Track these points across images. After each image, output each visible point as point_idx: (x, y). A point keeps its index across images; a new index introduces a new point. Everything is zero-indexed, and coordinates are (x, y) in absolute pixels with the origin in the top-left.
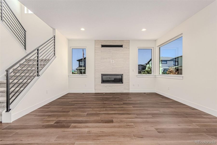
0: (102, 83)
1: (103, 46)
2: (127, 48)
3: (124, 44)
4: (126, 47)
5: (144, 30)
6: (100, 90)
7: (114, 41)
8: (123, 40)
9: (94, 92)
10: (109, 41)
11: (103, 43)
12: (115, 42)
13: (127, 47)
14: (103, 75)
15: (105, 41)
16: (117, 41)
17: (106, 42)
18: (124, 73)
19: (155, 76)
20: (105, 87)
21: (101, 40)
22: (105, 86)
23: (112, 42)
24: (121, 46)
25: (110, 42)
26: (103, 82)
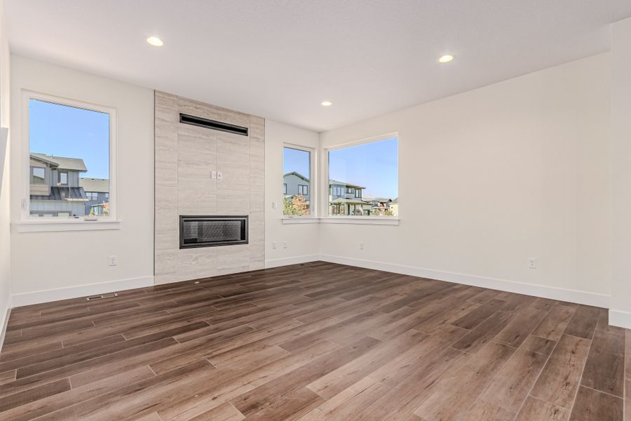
0: (181, 247)
1: (185, 119)
2: (259, 139)
3: (252, 125)
4: (256, 136)
5: (326, 104)
6: (175, 272)
7: (223, 109)
8: (248, 115)
9: (151, 284)
10: (208, 108)
11: (187, 107)
12: (225, 115)
13: (259, 137)
14: (185, 220)
15: (191, 101)
16: (232, 111)
17: (197, 108)
18: (250, 212)
19: (319, 219)
20: (193, 261)
21: (177, 96)
22: (194, 256)
23: (217, 114)
24: (244, 131)
25: (208, 110)
26: (185, 243)
